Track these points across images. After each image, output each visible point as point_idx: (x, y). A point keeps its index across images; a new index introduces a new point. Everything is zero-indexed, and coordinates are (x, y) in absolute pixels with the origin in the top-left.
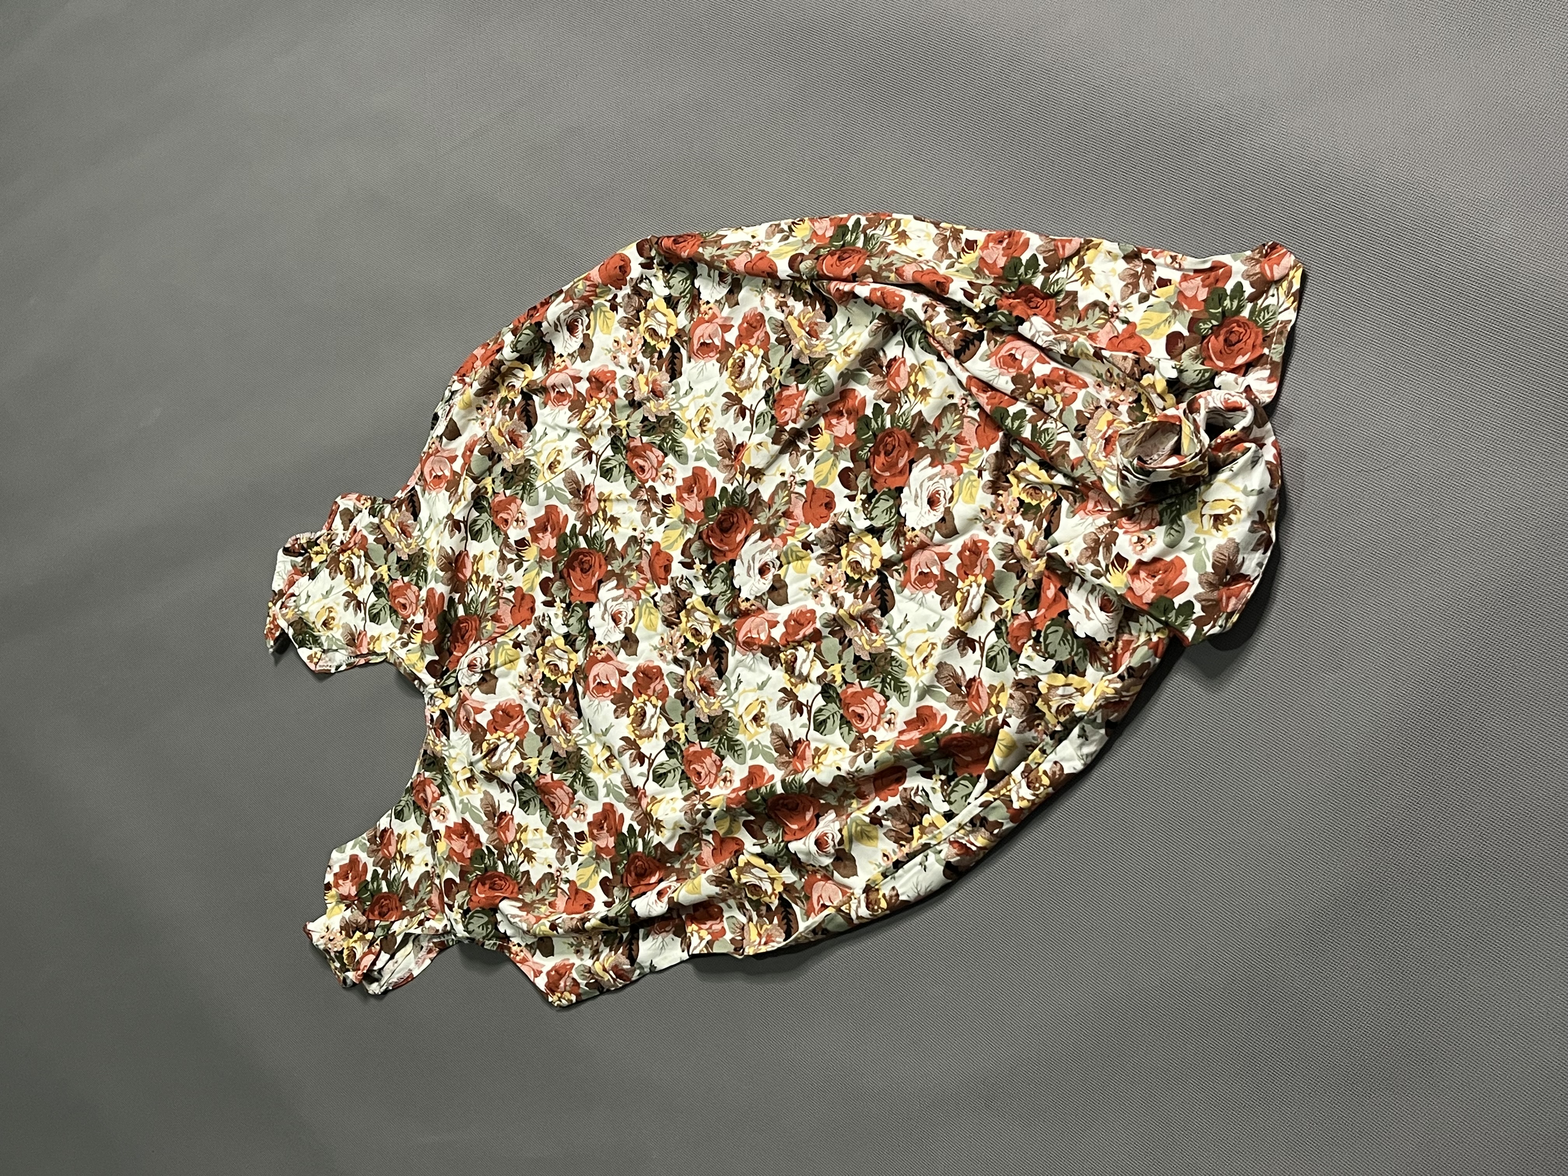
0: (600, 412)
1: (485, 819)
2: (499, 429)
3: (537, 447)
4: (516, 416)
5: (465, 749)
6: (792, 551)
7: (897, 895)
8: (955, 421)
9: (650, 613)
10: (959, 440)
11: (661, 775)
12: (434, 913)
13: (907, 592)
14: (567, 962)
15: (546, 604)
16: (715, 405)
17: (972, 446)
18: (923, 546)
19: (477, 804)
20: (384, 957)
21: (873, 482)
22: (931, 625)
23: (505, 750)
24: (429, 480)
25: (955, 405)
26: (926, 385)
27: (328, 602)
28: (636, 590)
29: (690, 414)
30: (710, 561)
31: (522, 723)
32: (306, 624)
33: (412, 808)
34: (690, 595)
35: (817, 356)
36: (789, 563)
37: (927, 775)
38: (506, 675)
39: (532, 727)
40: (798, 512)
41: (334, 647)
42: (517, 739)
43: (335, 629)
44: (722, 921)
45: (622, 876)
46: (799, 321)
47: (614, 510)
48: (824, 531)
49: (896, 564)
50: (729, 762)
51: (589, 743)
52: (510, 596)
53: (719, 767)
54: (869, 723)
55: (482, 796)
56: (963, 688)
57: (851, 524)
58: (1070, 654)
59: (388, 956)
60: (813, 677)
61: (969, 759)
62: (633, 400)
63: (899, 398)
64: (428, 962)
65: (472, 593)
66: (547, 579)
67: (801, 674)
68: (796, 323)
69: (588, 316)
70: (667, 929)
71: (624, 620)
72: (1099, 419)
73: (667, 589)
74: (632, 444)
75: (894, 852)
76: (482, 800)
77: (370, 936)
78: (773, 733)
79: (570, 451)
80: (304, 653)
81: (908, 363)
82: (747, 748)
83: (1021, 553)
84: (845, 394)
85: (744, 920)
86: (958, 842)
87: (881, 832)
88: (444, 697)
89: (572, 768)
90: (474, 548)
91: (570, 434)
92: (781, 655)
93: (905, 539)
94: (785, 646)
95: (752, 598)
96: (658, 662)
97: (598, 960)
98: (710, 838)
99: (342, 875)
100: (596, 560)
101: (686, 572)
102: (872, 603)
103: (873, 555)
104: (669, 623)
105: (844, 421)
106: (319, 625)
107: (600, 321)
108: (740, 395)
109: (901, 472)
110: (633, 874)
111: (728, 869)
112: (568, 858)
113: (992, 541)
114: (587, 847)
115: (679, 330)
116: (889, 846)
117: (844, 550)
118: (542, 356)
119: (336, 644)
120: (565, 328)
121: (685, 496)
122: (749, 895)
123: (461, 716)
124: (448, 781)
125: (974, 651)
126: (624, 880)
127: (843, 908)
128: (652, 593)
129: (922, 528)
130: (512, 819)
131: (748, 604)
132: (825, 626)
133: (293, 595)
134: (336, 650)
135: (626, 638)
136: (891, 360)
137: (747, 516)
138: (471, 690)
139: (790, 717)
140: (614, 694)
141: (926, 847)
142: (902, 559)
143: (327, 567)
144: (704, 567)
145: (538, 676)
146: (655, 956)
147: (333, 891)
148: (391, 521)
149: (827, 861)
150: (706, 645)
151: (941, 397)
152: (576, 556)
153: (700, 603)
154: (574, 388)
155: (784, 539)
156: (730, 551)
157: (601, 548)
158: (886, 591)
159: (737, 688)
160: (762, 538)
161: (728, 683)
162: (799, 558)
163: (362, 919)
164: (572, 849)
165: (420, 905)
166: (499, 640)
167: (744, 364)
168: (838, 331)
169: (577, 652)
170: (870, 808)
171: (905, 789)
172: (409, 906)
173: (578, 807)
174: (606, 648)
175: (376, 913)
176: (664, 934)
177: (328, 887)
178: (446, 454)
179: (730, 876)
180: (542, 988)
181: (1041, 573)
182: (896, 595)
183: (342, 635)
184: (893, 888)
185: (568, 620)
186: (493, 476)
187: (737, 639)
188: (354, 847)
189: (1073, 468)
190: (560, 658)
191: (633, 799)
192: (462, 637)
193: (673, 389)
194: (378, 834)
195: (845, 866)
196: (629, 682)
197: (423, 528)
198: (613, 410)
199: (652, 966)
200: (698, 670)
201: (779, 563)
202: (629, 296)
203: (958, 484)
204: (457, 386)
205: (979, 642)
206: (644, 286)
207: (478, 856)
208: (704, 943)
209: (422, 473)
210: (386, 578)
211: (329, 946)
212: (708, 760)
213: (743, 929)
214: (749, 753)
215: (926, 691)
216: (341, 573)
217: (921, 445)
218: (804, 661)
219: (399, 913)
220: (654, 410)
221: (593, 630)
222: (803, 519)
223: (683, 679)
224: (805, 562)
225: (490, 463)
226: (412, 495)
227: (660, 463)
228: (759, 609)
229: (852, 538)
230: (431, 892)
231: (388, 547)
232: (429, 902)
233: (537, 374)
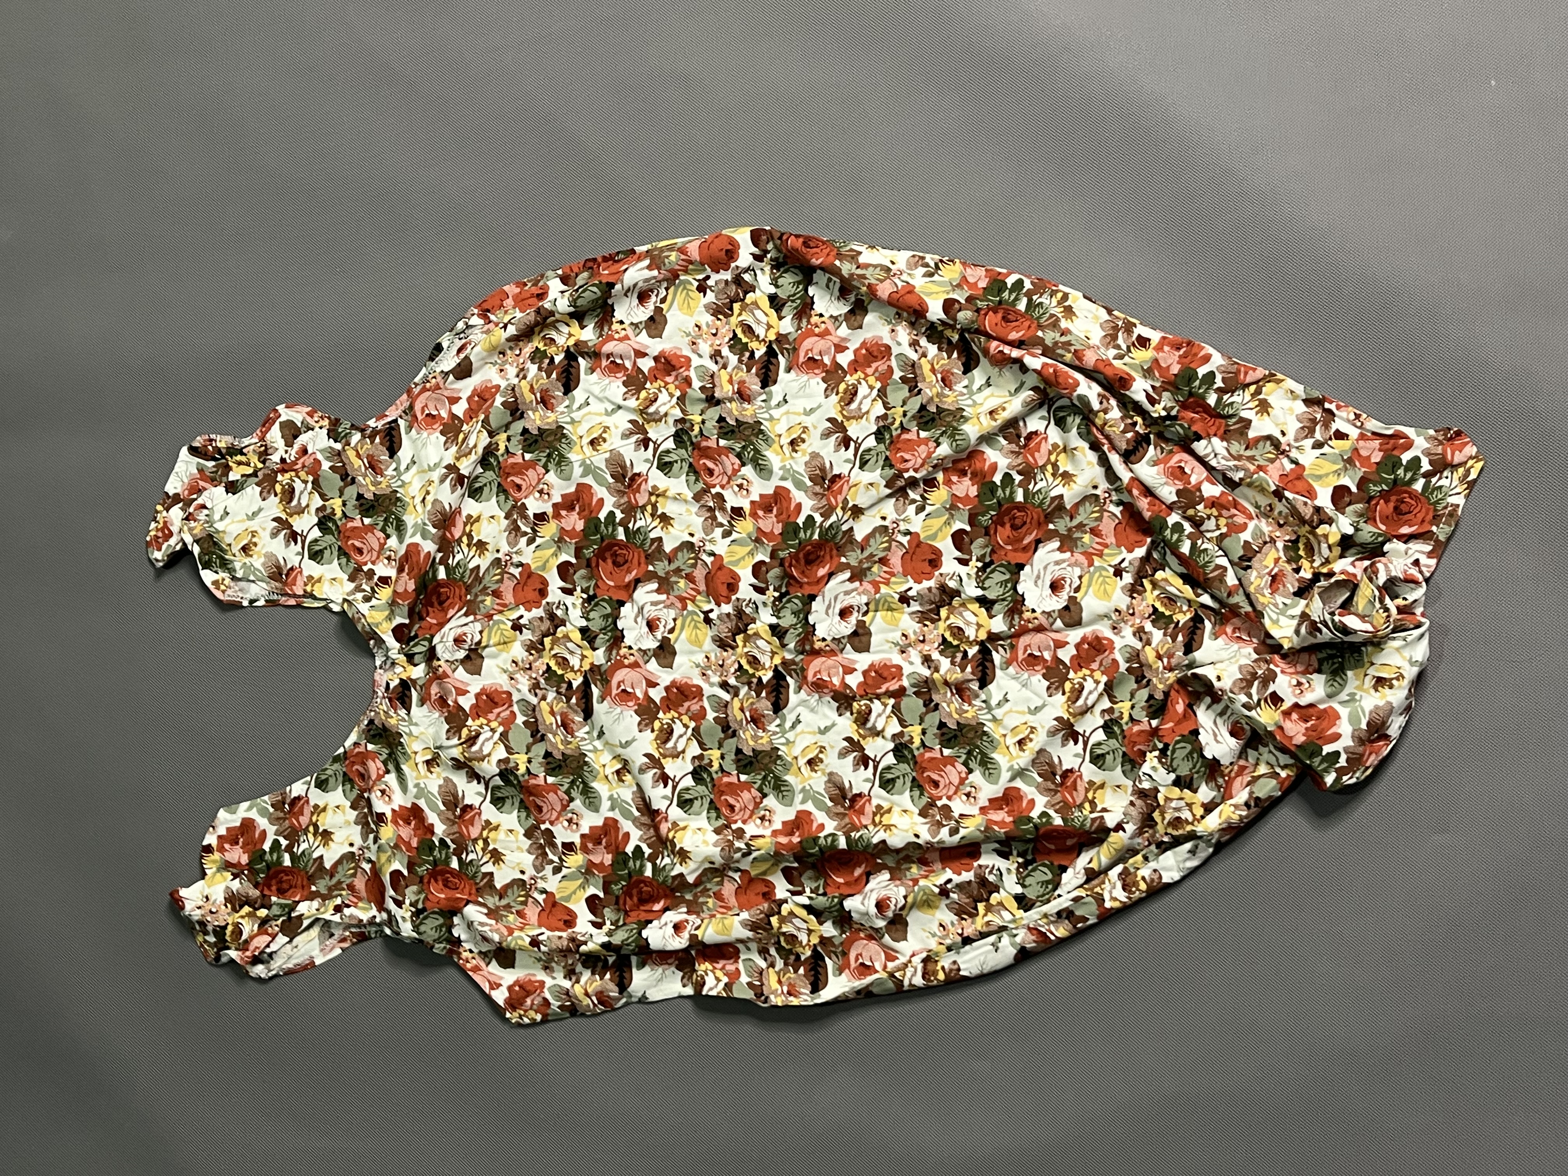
0: (663, 397)
1: (443, 808)
2: (532, 386)
3: (576, 415)
4: (554, 376)
5: (431, 730)
6: (886, 601)
7: (959, 970)
8: (1093, 512)
9: (696, 627)
10: (1095, 532)
11: (686, 801)
12: (355, 900)
13: (1011, 670)
14: (533, 979)
15: (565, 591)
16: (815, 427)
17: (1108, 541)
18: (1040, 629)
19: (435, 790)
20: (282, 939)
21: (993, 552)
22: (1033, 708)
23: (487, 740)
24: (420, 417)
25: (1097, 496)
26: (1069, 468)
27: (254, 525)
28: (682, 600)
29: (781, 428)
30: (784, 590)
31: (508, 712)
32: (215, 543)
33: (340, 779)
34: (754, 621)
35: (946, 407)
36: (876, 611)
37: (1005, 855)
38: (494, 656)
39: (520, 719)
40: (896, 560)
41: (252, 578)
42: (501, 729)
43: (255, 556)
44: (736, 961)
45: (617, 898)
46: (932, 365)
47: (666, 507)
48: (930, 589)
49: (1002, 639)
50: (771, 801)
51: (595, 750)
52: (517, 572)
53: (757, 805)
54: (944, 791)
55: (441, 782)
56: (1058, 777)
57: (961, 589)
58: (1191, 770)
59: (288, 939)
60: (888, 733)
61: (1052, 847)
62: (713, 397)
63: (1035, 474)
64: (339, 951)
65: (459, 557)
66: (567, 563)
67: (874, 727)
68: (929, 367)
69: (667, 289)
70: (669, 961)
71: (661, 628)
72: (1267, 554)
73: (727, 608)
74: (704, 444)
75: (952, 924)
76: (440, 786)
77: (263, 913)
78: (829, 781)
79: (620, 431)
80: (208, 576)
81: (1051, 441)
82: (796, 792)
83: (1147, 659)
84: (974, 454)
85: (763, 964)
86: (1036, 929)
87: (943, 903)
88: (406, 664)
89: (568, 773)
90: (470, 507)
91: (620, 411)
92: (855, 704)
93: (1021, 618)
94: (861, 696)
95: (829, 639)
96: (698, 681)
97: (578, 981)
98: (737, 876)
99: (232, 838)
100: (635, 556)
101: (756, 596)
102: (973, 673)
103: (979, 626)
104: (723, 644)
105: (967, 481)
106: (236, 549)
107: (681, 296)
108: (846, 424)
109: (1025, 549)
110: (635, 899)
111: (769, 916)
112: (549, 868)
113: (1118, 642)
114: (575, 860)
115: (779, 335)
116: (948, 917)
117: (944, 612)
118: (597, 316)
119: (255, 575)
120: (635, 295)
121: (760, 513)
122: (783, 944)
123: (433, 692)
124: (401, 759)
125: (1076, 743)
126: (621, 902)
127: (897, 974)
128: (706, 607)
129: (1044, 612)
130: (480, 814)
131: (824, 644)
132: (913, 686)
133: (204, 507)
134: (253, 581)
135: (660, 647)
136: (1031, 433)
137: (835, 552)
138: (453, 667)
139: (852, 768)
140: (639, 705)
141: (1003, 929)
142: (1011, 637)
143: (258, 484)
144: (777, 594)
145: (540, 666)
146: (649, 987)
147: (217, 856)
148: (357, 451)
149: (881, 923)
150: (767, 676)
151: (1086, 487)
152: (610, 546)
153: (766, 631)
154: (635, 363)
155: (876, 586)
156: (808, 583)
157: (642, 544)
158: (987, 664)
159: (793, 727)
160: (851, 580)
161: (784, 719)
162: (890, 609)
163: (255, 893)
164: (556, 859)
165: (336, 888)
166: (495, 617)
167: (856, 392)
168: (975, 387)
169: (594, 649)
170: (941, 880)
171: (980, 866)
172: (321, 886)
173: (570, 815)
174: (636, 653)
175: (274, 888)
176: (666, 966)
177: (208, 849)
178: (446, 393)
179: (769, 923)
180: (501, 1002)
181: (1171, 686)
182: (998, 672)
183: (263, 564)
184: (955, 962)
185: (588, 613)
186: (509, 433)
187: (805, 678)
188: (250, 809)
189: (1229, 595)
190: (571, 653)
191: (645, 820)
192: (441, 603)
193: (764, 397)
194: (288, 801)
195: (897, 930)
196: (657, 694)
197: (403, 467)
198: (682, 400)
199: (644, 996)
200: (751, 700)
201: (865, 608)
202: (726, 282)
203: (1087, 576)
204: (475, 320)
205: (1083, 736)
206: (747, 277)
207: (426, 846)
208: (721, 985)
209: (411, 407)
210: (339, 514)
211: (209, 919)
212: (746, 795)
213: (761, 974)
214: (799, 797)
215: (1020, 773)
216: (276, 495)
217: (1051, 526)
218: (879, 715)
219: (305, 893)
220: (736, 413)
221: (622, 631)
222: (901, 570)
223: (726, 705)
224: (895, 614)
225: (510, 419)
226: (391, 428)
227: (735, 472)
228: (832, 650)
229: (956, 602)
230: (354, 875)
231: (347, 478)
232: (351, 888)
233: (588, 334)
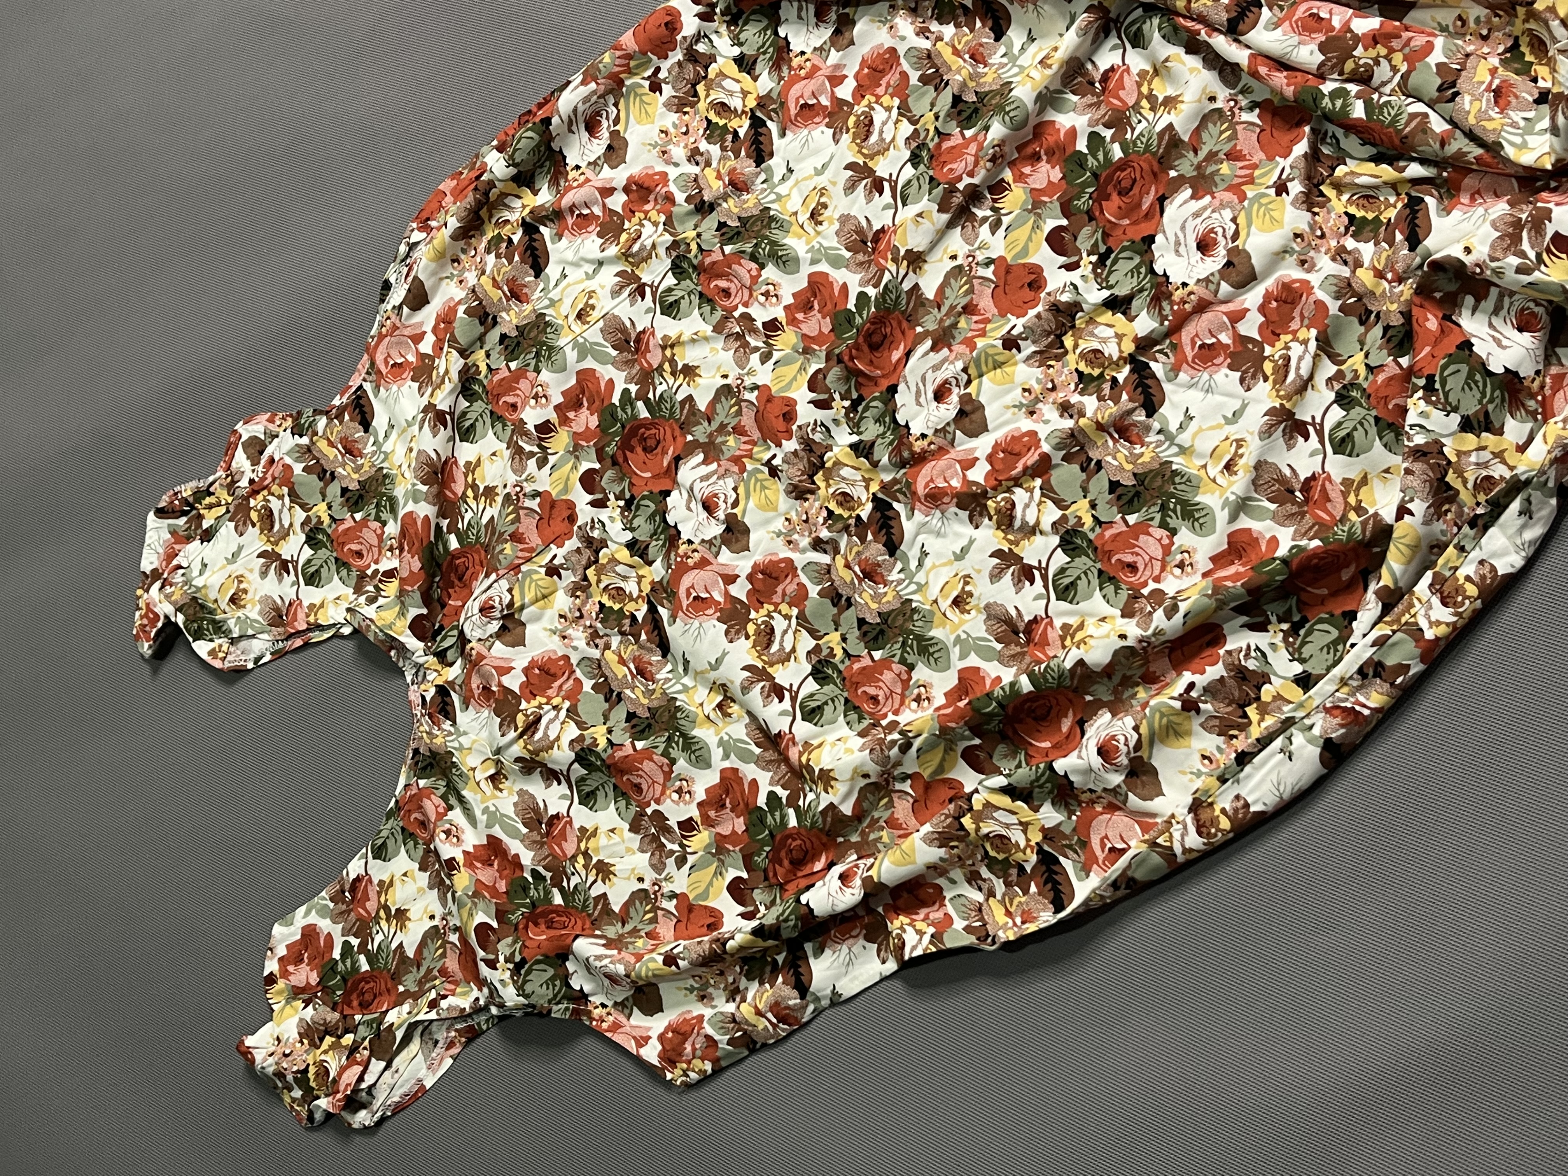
0: (648, 230)
1: (525, 830)
2: (494, 279)
3: (554, 294)
4: (517, 258)
5: (484, 734)
6: (987, 355)
7: (1247, 805)
8: (1222, 133)
9: (763, 488)
10: (1233, 156)
11: (813, 710)
12: (452, 987)
13: (1183, 376)
14: (688, 1017)
15: (594, 504)
16: (834, 184)
17: (1255, 160)
18: (1202, 307)
19: (510, 811)
20: (377, 1066)
21: (1106, 235)
22: (1230, 415)
23: (552, 721)
24: (384, 371)
25: (1219, 111)
26: (1170, 92)
27: (237, 568)
28: (737, 460)
29: (794, 203)
30: (855, 395)
31: (571, 682)
32: (202, 607)
33: (400, 838)
34: (829, 448)
35: (987, 89)
36: (981, 376)
37: (1261, 627)
38: (537, 618)
39: (588, 685)
40: (985, 302)
41: (250, 632)
42: (567, 704)
43: (249, 606)
44: (943, 905)
45: (765, 871)
46: (953, 47)
47: (686, 356)
48: (1038, 316)
49: (1157, 343)
50: (922, 673)
51: (686, 689)
52: (534, 504)
53: (906, 684)
54: (1148, 573)
55: (516, 798)
56: (1298, 494)
57: (1079, 298)
58: (1480, 402)
59: (383, 1064)
60: (1046, 525)
61: (1325, 591)
62: (703, 202)
63: (1128, 118)
64: (450, 1061)
65: (468, 516)
66: (590, 472)
67: (1024, 523)
68: (950, 50)
69: (616, 105)
70: (854, 933)
71: (722, 505)
72: (1475, 68)
73: (791, 445)
74: (708, 261)
75: (1219, 749)
76: (515, 805)
77: (348, 1039)
78: (989, 617)
79: (608, 289)
80: (202, 648)
81: (1135, 71)
82: (950, 646)
83: (1365, 285)
84: (1041, 129)
85: (979, 897)
86: (1338, 707)
87: (1196, 723)
88: (439, 667)
89: (661, 730)
90: (466, 452)
91: (604, 268)
92: (990, 503)
93: (1172, 303)
94: (994, 489)
95: (930, 433)
96: (785, 553)
97: (744, 1000)
98: (906, 786)
99: (294, 956)
100: (666, 432)
101: (821, 415)
102: (1131, 400)
103: (1119, 337)
104: (799, 493)
105: (1044, 166)
106: (224, 604)
107: (634, 109)
108: (870, 164)
109: (1148, 216)
110: (786, 863)
111: (957, 818)
112: (671, 862)
113: (1315, 279)
114: (701, 840)
115: (759, 98)
116: (1210, 742)
117: (1068, 341)
118: (548, 172)
119: (253, 628)
120: (582, 127)
121: (800, 316)
122: (992, 853)
123: (474, 686)
124: (460, 785)
125: (1307, 437)
126: (771, 874)
127: (1160, 841)
128: (766, 456)
129: (1199, 281)
130: (570, 822)
131: (925, 443)
132: (1057, 447)
133: (179, 567)
134: (253, 636)
135: (728, 530)
136: (1106, 72)
137: (905, 324)
138: (488, 644)
139: (1013, 589)
140: (721, 610)
141: (1288, 723)
142: (1168, 334)
143: (230, 520)
144: (847, 403)
145: (591, 608)
146: (838, 977)
147: (281, 984)
148: (328, 439)
149: (1116, 779)
150: (865, 512)
151: (1199, 101)
152: (634, 431)
153: (847, 454)
154: (604, 205)
155: (970, 343)
156: (883, 376)
157: (672, 413)
158: (1149, 382)
159: (920, 565)
160: (934, 348)
161: (905, 559)
162: (998, 365)
163: (333, 1017)
164: (676, 847)
165: (428, 977)
166: (524, 568)
167: (871, 122)
168: (1016, 50)
169: (650, 563)
170: (1179, 687)
171: (1229, 653)
172: (409, 983)
173: (678, 783)
174: (699, 548)
175: (355, 1003)
176: (851, 941)
177: (271, 980)
178: (407, 332)
179: (962, 827)
180: (655, 1061)
181: (1409, 303)
182: (1166, 386)
183: (260, 613)
184: (1237, 797)
185: (631, 522)
186: (487, 347)
187: (914, 493)
188: (307, 913)
189: (1443, 144)
190: (625, 578)
191: (771, 755)
192: (460, 579)
193: (763, 177)
194: (347, 887)
195: (1144, 785)
196: (740, 590)
197: (381, 439)
198: (669, 224)
199: (834, 992)
200: (855, 549)
201: (965, 377)
202: (679, 63)
203: (1243, 213)
204: (416, 236)
205: (1313, 424)
206: (701, 48)
207: (519, 887)
208: (927, 939)
209: (373, 364)
210: (326, 520)
211: (285, 1065)
212: (887, 676)
213: (980, 910)
214: (956, 652)
215: (1241, 506)
216: (254, 525)
217: (1173, 174)
218: (1027, 506)
219: (393, 998)
220: (736, 210)
221: (676, 526)
222: (996, 311)
223: (828, 569)
224: (1007, 369)
225: (482, 329)
226: (359, 398)
227: (755, 279)
228: (940, 448)
229: (1080, 321)
230: (444, 955)
231: (325, 475)
232: (443, 972)
233: (545, 197)
